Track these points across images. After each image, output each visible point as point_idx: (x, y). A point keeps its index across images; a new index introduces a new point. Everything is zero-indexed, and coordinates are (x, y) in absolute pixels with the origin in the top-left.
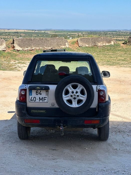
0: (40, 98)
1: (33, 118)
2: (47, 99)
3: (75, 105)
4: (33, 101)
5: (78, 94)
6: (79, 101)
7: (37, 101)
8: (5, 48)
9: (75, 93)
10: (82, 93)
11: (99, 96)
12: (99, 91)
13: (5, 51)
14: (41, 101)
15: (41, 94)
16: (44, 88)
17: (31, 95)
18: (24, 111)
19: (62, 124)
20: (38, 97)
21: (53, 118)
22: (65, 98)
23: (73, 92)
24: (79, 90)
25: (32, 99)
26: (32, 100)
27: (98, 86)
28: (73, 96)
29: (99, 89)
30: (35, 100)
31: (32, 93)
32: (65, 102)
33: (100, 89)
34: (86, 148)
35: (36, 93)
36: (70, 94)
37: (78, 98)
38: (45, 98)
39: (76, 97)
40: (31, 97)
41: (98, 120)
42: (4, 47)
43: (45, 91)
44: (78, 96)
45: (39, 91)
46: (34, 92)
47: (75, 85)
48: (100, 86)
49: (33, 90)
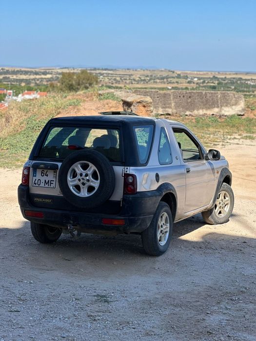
0: (45, 180)
1: (36, 209)
2: (54, 182)
3: (84, 194)
4: (37, 185)
5: (87, 178)
6: (90, 189)
7: (42, 185)
8: (243, 110)
9: (83, 177)
10: (95, 176)
11: (126, 184)
12: (127, 176)
13: (243, 115)
14: (47, 186)
15: (47, 176)
16: (49, 167)
17: (36, 176)
18: (24, 198)
19: (72, 222)
20: (43, 179)
21: (60, 212)
22: (71, 182)
23: (81, 175)
24: (90, 171)
25: (36, 182)
26: (36, 184)
27: (126, 167)
28: (81, 180)
29: (125, 172)
30: (39, 184)
31: (36, 174)
32: (71, 188)
33: (128, 172)
34: (114, 263)
35: (42, 173)
36: (79, 177)
37: (88, 184)
38: (52, 182)
39: (85, 182)
40: (34, 178)
41: (122, 219)
43: (53, 171)
44: (88, 180)
45: (46, 171)
46: (39, 172)
47: (85, 163)
48: (128, 168)
49: (38, 170)
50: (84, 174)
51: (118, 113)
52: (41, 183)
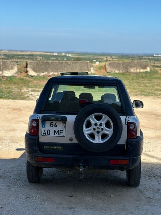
0: (55, 131)
1: (47, 155)
2: (64, 132)
3: (98, 140)
4: (47, 135)
5: (102, 127)
6: (104, 136)
7: (52, 134)
8: (17, 73)
9: (98, 126)
10: (108, 125)
11: (129, 130)
12: (129, 124)
13: (16, 76)
14: (56, 135)
15: (56, 126)
16: (60, 119)
17: (45, 127)
18: (35, 146)
19: (82, 164)
20: (53, 129)
21: (70, 157)
22: (86, 132)
23: (96, 125)
24: (103, 122)
25: (46, 132)
26: (45, 134)
27: (128, 117)
28: (96, 129)
29: (128, 121)
30: (49, 133)
31: (45, 125)
32: (86, 136)
33: (130, 121)
34: (112, 196)
35: (51, 124)
36: (93, 126)
37: (102, 132)
38: (61, 132)
39: (100, 130)
40: (44, 129)
41: (128, 159)
42: (15, 72)
43: (62, 122)
44: (102, 129)
45: (54, 122)
46: (48, 124)
47: (99, 115)
48: (130, 117)
49: (46, 121)
50: (99, 124)
51: (76, 73)
52: (51, 132)
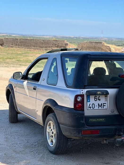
0: (99, 104)
2: (106, 105)
4: (92, 108)
7: (96, 108)
14: (100, 108)
15: (100, 100)
17: (89, 101)
20: (97, 103)
25: (91, 106)
26: (90, 108)
30: (93, 107)
31: (89, 99)
35: (95, 98)
38: (104, 105)
40: (88, 103)
43: (104, 95)
45: (98, 96)
46: (92, 98)
49: (91, 96)
52: (95, 106)
